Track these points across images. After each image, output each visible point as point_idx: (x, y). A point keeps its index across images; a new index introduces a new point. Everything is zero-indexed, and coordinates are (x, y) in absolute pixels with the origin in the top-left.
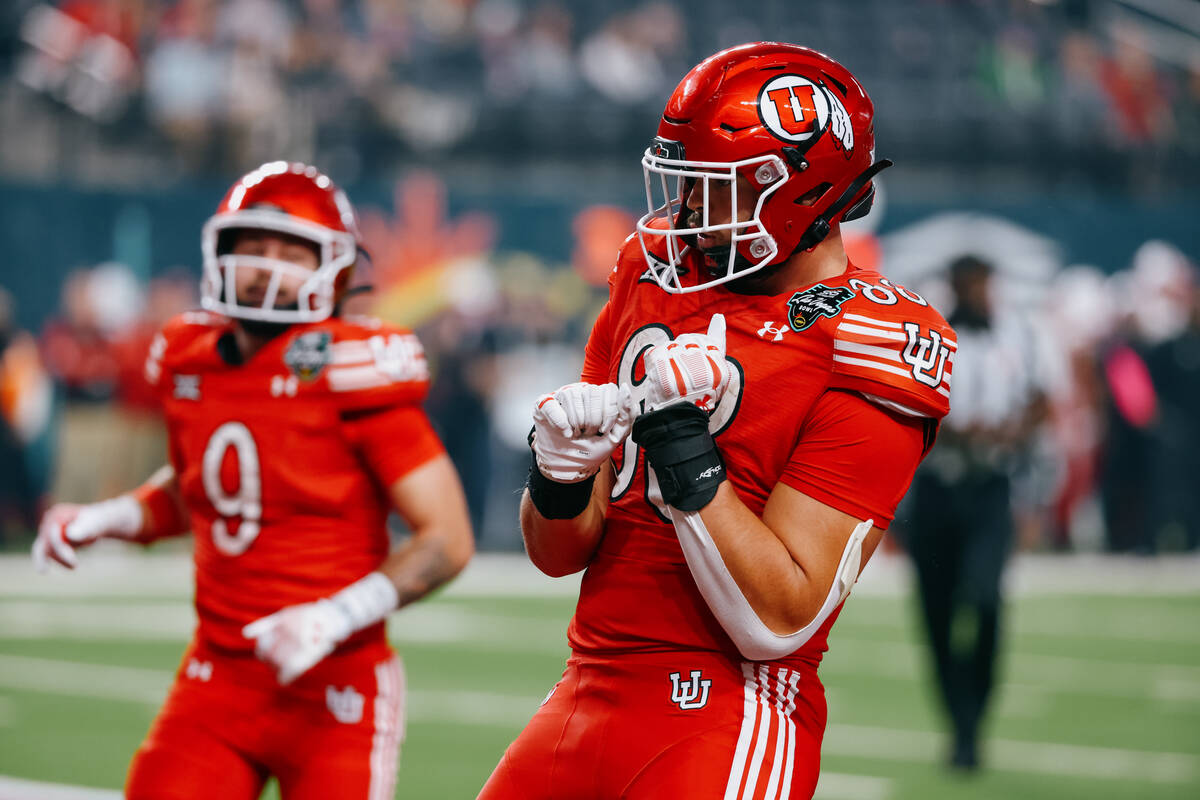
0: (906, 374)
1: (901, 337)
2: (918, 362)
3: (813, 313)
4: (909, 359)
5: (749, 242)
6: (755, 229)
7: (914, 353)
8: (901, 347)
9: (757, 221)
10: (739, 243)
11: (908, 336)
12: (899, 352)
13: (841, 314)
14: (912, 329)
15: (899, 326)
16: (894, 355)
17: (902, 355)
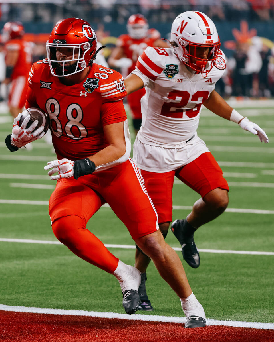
0: (119, 92)
1: (115, 86)
2: (120, 88)
3: (92, 88)
4: (118, 89)
5: (81, 64)
6: (82, 60)
7: (118, 87)
8: (115, 88)
9: (83, 58)
10: (79, 64)
11: (116, 84)
12: (116, 89)
13: (99, 86)
14: (116, 82)
15: (113, 83)
16: (115, 90)
17: (117, 89)
